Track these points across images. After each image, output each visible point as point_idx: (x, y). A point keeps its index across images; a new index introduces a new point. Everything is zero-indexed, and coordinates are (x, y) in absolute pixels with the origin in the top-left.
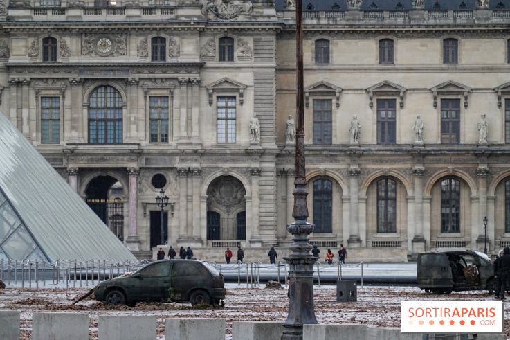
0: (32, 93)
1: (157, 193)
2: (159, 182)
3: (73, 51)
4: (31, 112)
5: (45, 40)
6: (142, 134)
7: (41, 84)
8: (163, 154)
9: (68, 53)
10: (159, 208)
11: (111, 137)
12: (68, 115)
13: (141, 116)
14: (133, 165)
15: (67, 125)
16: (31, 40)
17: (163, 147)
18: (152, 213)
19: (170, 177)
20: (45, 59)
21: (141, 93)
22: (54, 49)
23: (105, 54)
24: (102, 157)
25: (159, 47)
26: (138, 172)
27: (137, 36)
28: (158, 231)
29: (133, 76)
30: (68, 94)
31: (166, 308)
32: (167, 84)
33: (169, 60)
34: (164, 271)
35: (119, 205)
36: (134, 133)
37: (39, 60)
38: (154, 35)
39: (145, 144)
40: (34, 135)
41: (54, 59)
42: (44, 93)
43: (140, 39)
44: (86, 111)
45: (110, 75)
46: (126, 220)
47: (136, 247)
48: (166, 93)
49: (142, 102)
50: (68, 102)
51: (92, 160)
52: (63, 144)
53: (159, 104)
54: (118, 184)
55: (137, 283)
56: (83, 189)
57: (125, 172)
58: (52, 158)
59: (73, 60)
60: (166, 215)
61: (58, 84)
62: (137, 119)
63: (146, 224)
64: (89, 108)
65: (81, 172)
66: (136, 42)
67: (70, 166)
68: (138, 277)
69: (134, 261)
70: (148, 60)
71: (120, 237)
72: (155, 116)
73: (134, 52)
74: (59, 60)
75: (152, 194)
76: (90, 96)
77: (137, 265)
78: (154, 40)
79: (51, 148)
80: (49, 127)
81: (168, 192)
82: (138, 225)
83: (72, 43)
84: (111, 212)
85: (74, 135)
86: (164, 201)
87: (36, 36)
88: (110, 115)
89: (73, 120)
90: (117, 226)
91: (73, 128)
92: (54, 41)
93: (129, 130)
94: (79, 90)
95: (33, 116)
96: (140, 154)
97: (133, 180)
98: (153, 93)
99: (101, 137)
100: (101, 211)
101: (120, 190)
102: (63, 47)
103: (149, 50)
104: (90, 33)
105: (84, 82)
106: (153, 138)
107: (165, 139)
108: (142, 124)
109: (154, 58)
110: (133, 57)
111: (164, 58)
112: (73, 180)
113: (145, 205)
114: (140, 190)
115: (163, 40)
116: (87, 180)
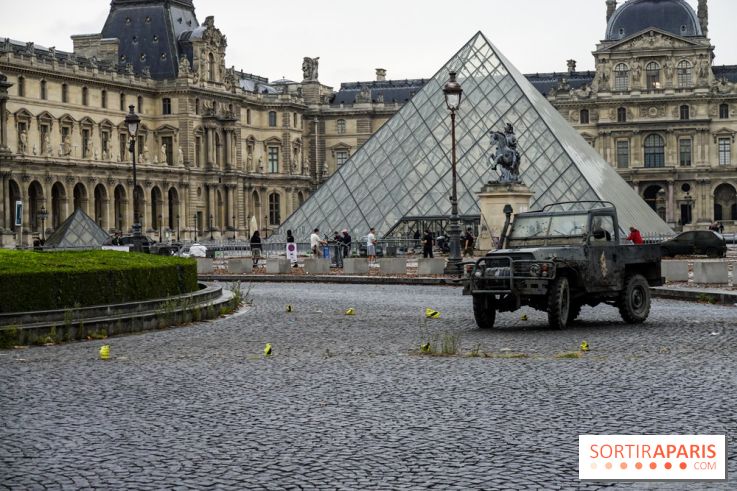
0: (612, 140)
1: (685, 194)
2: (686, 188)
3: (635, 115)
4: (612, 150)
5: (619, 110)
6: (675, 161)
7: (617, 135)
8: (688, 172)
9: (632, 116)
10: (686, 203)
11: (657, 163)
12: (633, 151)
13: (675, 150)
14: (671, 179)
15: (633, 157)
16: (611, 110)
17: (688, 168)
18: (683, 206)
19: (693, 185)
20: (619, 120)
21: (674, 138)
22: (624, 114)
23: (653, 116)
24: (653, 175)
25: (685, 111)
26: (674, 183)
27: (672, 105)
28: (686, 216)
29: (670, 128)
30: (633, 140)
31: (692, 258)
32: (689, 132)
33: (690, 118)
34: (691, 237)
35: (663, 201)
36: (671, 161)
37: (616, 121)
38: (682, 104)
39: (677, 167)
40: (614, 163)
41: (624, 119)
42: (619, 139)
43: (674, 107)
44: (643, 149)
45: (657, 128)
46: (667, 210)
47: (673, 226)
48: (689, 137)
49: (675, 142)
50: (632, 144)
51: (647, 177)
52: (630, 168)
53: (686, 144)
54: (662, 190)
55: (675, 244)
56: (642, 193)
57: (666, 183)
58: (625, 176)
59: (635, 120)
60: (690, 207)
61: (627, 135)
62: (673, 153)
63: (679, 212)
64: (645, 147)
65: (641, 184)
66: (671, 109)
67: (635, 180)
68: (675, 241)
69: (673, 232)
70: (679, 119)
71: (664, 219)
72: (683, 151)
73: (670, 114)
74: (628, 120)
75: (682, 195)
76: (646, 140)
77: (674, 235)
78: (682, 107)
79: (623, 170)
80: (622, 159)
81: (691, 194)
82: (674, 213)
83: (635, 111)
84: (659, 206)
85: (636, 163)
86: (689, 199)
87: (614, 107)
88: (657, 151)
89: (635, 154)
90: (662, 213)
91: (636, 159)
92: (624, 109)
93: (668, 159)
94: (639, 137)
95: (613, 152)
96: (674, 172)
97: (671, 188)
98: (682, 137)
99: (652, 162)
100: (653, 205)
101: (663, 193)
102: (630, 113)
103: (679, 113)
104: (644, 105)
105: (641, 132)
106: (682, 163)
107: (689, 163)
108: (675, 156)
109: (682, 117)
110: (670, 117)
111: (687, 117)
112: (637, 188)
113: (678, 202)
114: (675, 193)
115: (687, 107)
116: (644, 188)
